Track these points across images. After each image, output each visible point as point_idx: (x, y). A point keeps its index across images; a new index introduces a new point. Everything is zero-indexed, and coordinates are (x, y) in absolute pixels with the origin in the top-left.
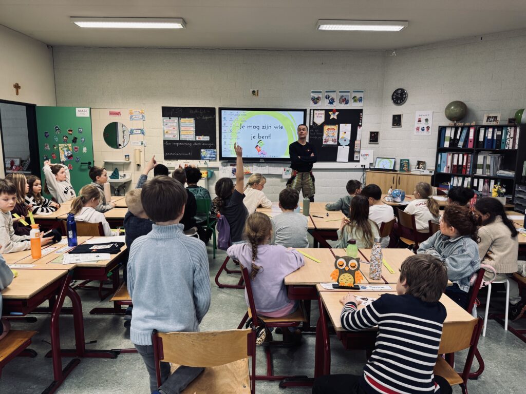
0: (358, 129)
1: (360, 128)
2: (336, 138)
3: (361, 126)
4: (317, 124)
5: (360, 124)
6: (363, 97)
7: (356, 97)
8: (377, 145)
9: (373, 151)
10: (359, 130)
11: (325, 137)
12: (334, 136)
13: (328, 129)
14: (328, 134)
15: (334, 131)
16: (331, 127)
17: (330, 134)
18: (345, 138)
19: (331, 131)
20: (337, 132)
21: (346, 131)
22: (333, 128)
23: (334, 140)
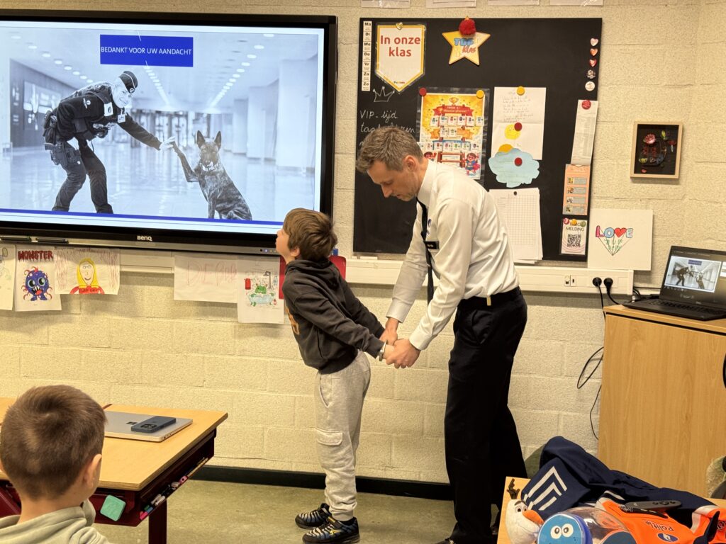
0: (581, 111)
1: (587, 107)
3: (593, 95)
4: (389, 88)
5: (590, 86)
8: (669, 189)
9: (650, 213)
10: (584, 117)
11: (424, 145)
12: (469, 142)
13: (441, 110)
14: (441, 132)
15: (468, 117)
16: (452, 102)
17: (450, 132)
18: (518, 149)
19: (452, 120)
20: (482, 124)
21: (520, 121)
22: (461, 105)
23: (467, 160)
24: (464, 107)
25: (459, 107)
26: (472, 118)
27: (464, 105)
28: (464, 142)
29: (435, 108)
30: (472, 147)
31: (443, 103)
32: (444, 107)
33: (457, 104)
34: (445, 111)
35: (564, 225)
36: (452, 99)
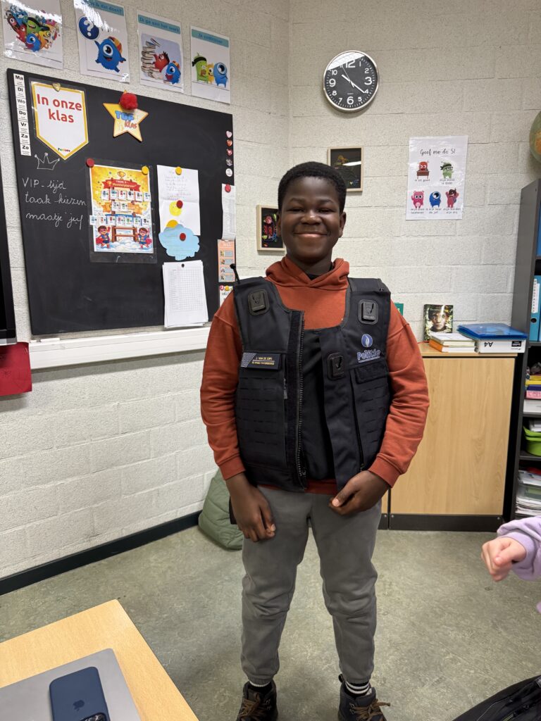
0: (224, 194)
2: (149, 225)
4: (53, 155)
5: (229, 172)
6: (227, 66)
7: (204, 59)
10: (228, 199)
11: (97, 219)
12: (140, 217)
13: (110, 183)
14: (113, 206)
15: (137, 192)
16: (120, 176)
17: (122, 206)
18: (181, 225)
19: (121, 194)
20: (149, 200)
21: (181, 199)
22: (129, 180)
23: (139, 234)
24: (130, 182)
25: (127, 181)
26: (140, 193)
27: (131, 180)
28: (135, 216)
29: (104, 181)
30: (143, 222)
31: (111, 176)
32: (112, 180)
33: (125, 178)
34: (114, 184)
35: (221, 291)
36: (120, 172)
